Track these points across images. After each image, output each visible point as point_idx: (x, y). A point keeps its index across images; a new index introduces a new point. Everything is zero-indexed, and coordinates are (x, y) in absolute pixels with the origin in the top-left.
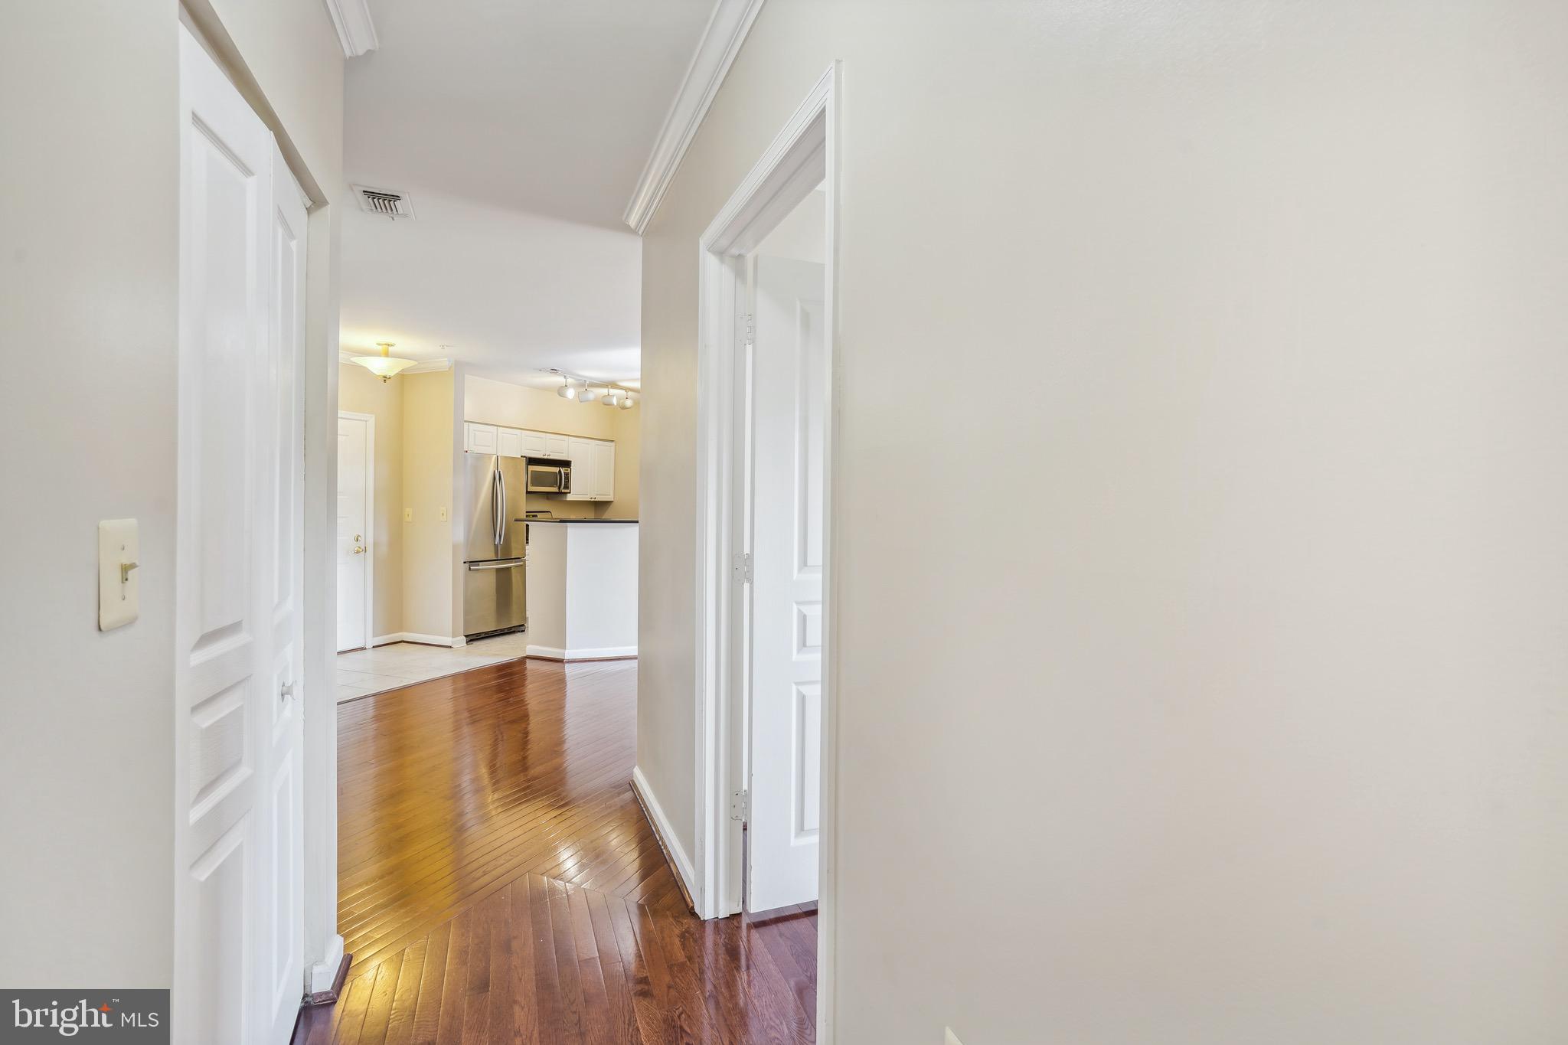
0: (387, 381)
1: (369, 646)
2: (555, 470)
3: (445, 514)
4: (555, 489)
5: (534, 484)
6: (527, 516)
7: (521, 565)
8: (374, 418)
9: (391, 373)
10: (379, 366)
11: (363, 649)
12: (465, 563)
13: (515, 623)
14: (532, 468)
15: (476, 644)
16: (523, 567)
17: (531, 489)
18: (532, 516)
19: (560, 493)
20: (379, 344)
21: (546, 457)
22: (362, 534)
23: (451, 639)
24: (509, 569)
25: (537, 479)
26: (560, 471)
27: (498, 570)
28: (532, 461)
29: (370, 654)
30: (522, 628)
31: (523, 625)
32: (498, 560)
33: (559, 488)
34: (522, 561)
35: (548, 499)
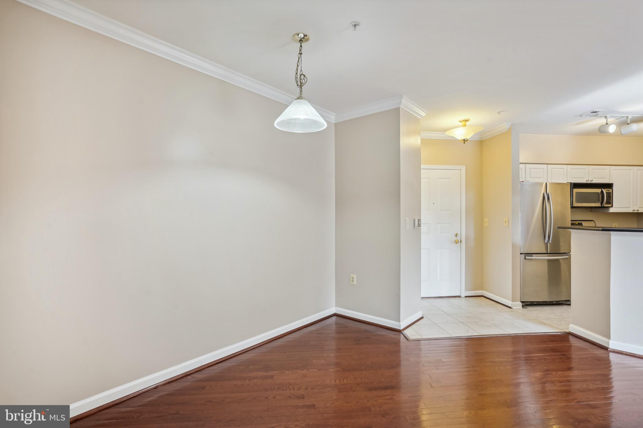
0: (465, 143)
1: (463, 295)
2: (599, 191)
3: (507, 222)
4: (598, 205)
5: (578, 201)
6: (572, 224)
7: (567, 258)
8: (465, 168)
9: (468, 137)
10: (460, 134)
11: (459, 297)
12: (521, 254)
13: (564, 299)
14: (576, 190)
15: (530, 308)
16: (569, 260)
17: (575, 204)
18: (577, 225)
19: (602, 207)
20: (460, 122)
21: (589, 182)
22: (459, 233)
23: (511, 302)
24: (558, 260)
25: (582, 198)
26: (602, 192)
27: (549, 261)
28: (576, 185)
29: (463, 301)
30: (568, 303)
31: (569, 301)
32: (547, 253)
33: (602, 204)
34: (568, 255)
35: (591, 211)
